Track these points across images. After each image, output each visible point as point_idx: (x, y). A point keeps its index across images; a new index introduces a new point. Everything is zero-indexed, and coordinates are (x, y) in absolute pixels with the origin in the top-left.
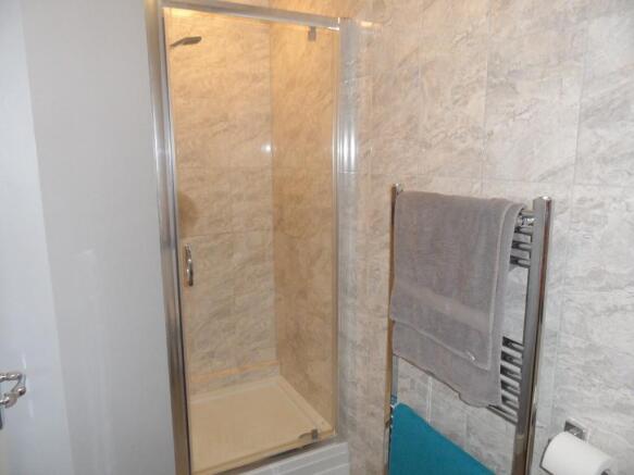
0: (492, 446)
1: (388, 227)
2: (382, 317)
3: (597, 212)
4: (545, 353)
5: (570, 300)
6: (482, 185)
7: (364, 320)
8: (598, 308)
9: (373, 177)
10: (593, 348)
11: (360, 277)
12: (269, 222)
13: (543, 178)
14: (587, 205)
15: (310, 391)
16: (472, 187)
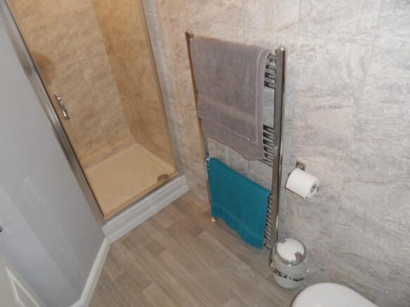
0: (262, 174)
1: (187, 56)
2: (192, 110)
3: (311, 53)
4: (285, 129)
5: (297, 102)
6: (244, 31)
7: (183, 112)
8: (312, 107)
9: (171, 20)
10: (310, 127)
11: (174, 86)
12: (103, 48)
13: (280, 30)
14: (306, 48)
15: (156, 150)
16: (238, 32)
